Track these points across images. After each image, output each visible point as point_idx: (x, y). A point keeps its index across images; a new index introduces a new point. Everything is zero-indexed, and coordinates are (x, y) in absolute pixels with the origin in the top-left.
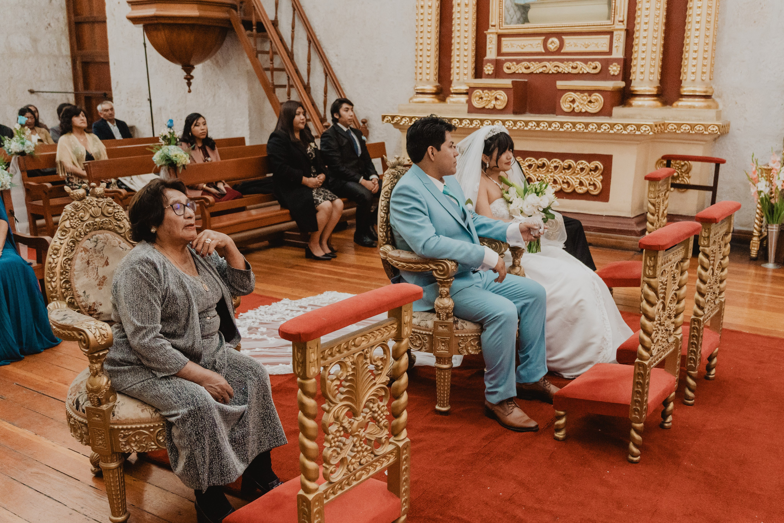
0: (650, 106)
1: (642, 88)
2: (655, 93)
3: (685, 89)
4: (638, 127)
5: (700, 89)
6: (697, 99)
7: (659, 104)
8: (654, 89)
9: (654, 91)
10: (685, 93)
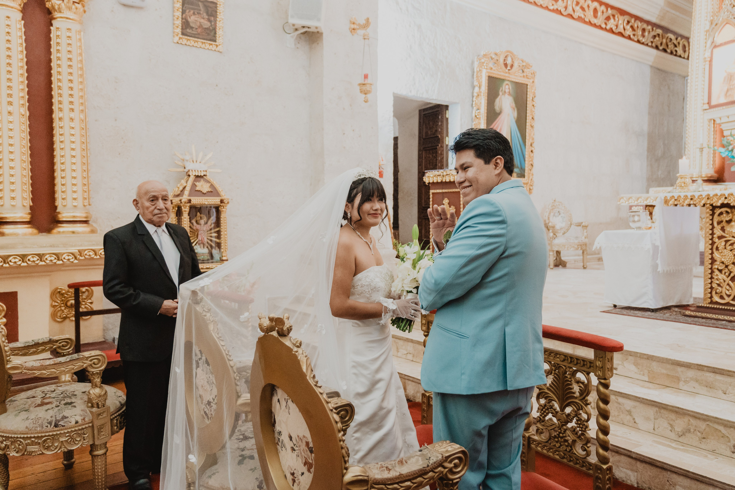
0: (25, 234)
1: (12, 215)
2: (28, 220)
3: (64, 215)
4: (23, 257)
5: (80, 215)
6: (79, 225)
7: (35, 231)
8: (27, 215)
9: (27, 218)
10: (64, 219)
